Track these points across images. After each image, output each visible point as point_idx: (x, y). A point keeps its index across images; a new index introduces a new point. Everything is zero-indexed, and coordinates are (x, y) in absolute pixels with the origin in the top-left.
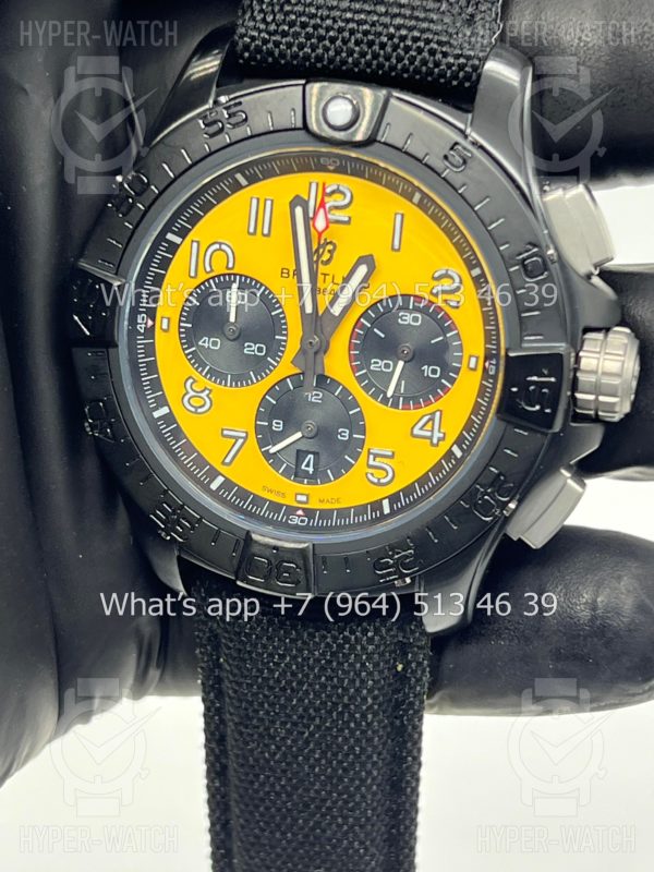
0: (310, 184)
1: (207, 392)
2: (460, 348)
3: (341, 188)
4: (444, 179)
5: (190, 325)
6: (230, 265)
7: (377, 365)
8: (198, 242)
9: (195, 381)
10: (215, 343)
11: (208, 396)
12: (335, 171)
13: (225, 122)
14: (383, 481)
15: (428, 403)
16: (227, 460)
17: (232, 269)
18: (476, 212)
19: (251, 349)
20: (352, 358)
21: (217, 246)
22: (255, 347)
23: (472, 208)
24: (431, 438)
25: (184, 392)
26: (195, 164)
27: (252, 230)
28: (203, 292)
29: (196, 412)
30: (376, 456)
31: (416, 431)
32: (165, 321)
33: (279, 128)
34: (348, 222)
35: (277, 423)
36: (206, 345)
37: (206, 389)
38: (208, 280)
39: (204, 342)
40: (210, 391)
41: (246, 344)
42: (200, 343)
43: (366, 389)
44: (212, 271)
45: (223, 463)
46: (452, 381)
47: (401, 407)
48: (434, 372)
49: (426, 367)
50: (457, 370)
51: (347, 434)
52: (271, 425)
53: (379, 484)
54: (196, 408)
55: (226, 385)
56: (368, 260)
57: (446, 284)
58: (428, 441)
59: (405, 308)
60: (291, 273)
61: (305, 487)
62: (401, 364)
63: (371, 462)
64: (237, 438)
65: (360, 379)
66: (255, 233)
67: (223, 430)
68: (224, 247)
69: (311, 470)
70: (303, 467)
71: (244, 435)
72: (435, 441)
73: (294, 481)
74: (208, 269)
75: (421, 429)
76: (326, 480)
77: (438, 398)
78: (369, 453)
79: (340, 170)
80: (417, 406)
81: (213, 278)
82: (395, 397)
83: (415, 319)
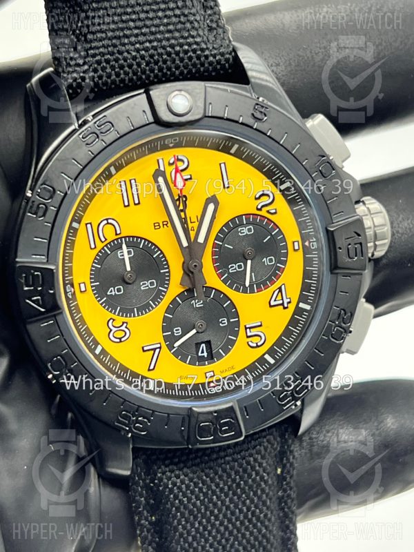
0: (158, 161)
1: (125, 324)
2: (284, 239)
3: (180, 157)
4: (256, 129)
5: (98, 283)
6: (118, 232)
7: (234, 268)
8: (91, 224)
9: (114, 320)
10: (119, 290)
11: (126, 327)
12: (173, 147)
13: (98, 132)
14: (259, 344)
15: (273, 283)
16: (151, 367)
17: (120, 234)
18: (281, 145)
19: (145, 285)
20: (216, 269)
21: (105, 222)
22: (148, 283)
23: (279, 143)
24: (283, 304)
25: (109, 330)
26: (84, 168)
27: (126, 204)
28: (102, 258)
29: (121, 341)
30: (250, 328)
31: (272, 303)
32: (82, 286)
33: (139, 126)
34: (191, 179)
35: (176, 330)
36: (113, 293)
37: (123, 323)
38: (103, 248)
39: (111, 291)
40: (127, 323)
41: (141, 284)
42: (109, 293)
43: (231, 286)
44: (106, 240)
45: (149, 370)
46: (284, 263)
47: (256, 291)
48: (271, 260)
49: (265, 259)
50: (286, 255)
51: (226, 321)
52: (173, 333)
53: (258, 346)
54: (120, 339)
55: (134, 316)
56: (213, 200)
57: (265, 200)
58: (282, 307)
59: (241, 225)
60: (161, 225)
61: (208, 367)
62: (249, 262)
63: (249, 334)
64: (154, 350)
65: (225, 282)
66: (129, 205)
67: (143, 348)
68: (110, 221)
69: (205, 354)
70: (200, 354)
71: (159, 346)
72: (286, 305)
73: (199, 365)
74: (103, 240)
75: (275, 300)
76: (220, 357)
77: (278, 277)
78: (246, 328)
79: (178, 145)
80: (266, 287)
81: (106, 246)
82: (251, 286)
83: (249, 230)
